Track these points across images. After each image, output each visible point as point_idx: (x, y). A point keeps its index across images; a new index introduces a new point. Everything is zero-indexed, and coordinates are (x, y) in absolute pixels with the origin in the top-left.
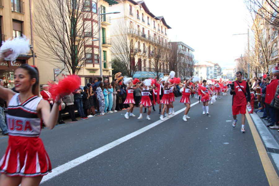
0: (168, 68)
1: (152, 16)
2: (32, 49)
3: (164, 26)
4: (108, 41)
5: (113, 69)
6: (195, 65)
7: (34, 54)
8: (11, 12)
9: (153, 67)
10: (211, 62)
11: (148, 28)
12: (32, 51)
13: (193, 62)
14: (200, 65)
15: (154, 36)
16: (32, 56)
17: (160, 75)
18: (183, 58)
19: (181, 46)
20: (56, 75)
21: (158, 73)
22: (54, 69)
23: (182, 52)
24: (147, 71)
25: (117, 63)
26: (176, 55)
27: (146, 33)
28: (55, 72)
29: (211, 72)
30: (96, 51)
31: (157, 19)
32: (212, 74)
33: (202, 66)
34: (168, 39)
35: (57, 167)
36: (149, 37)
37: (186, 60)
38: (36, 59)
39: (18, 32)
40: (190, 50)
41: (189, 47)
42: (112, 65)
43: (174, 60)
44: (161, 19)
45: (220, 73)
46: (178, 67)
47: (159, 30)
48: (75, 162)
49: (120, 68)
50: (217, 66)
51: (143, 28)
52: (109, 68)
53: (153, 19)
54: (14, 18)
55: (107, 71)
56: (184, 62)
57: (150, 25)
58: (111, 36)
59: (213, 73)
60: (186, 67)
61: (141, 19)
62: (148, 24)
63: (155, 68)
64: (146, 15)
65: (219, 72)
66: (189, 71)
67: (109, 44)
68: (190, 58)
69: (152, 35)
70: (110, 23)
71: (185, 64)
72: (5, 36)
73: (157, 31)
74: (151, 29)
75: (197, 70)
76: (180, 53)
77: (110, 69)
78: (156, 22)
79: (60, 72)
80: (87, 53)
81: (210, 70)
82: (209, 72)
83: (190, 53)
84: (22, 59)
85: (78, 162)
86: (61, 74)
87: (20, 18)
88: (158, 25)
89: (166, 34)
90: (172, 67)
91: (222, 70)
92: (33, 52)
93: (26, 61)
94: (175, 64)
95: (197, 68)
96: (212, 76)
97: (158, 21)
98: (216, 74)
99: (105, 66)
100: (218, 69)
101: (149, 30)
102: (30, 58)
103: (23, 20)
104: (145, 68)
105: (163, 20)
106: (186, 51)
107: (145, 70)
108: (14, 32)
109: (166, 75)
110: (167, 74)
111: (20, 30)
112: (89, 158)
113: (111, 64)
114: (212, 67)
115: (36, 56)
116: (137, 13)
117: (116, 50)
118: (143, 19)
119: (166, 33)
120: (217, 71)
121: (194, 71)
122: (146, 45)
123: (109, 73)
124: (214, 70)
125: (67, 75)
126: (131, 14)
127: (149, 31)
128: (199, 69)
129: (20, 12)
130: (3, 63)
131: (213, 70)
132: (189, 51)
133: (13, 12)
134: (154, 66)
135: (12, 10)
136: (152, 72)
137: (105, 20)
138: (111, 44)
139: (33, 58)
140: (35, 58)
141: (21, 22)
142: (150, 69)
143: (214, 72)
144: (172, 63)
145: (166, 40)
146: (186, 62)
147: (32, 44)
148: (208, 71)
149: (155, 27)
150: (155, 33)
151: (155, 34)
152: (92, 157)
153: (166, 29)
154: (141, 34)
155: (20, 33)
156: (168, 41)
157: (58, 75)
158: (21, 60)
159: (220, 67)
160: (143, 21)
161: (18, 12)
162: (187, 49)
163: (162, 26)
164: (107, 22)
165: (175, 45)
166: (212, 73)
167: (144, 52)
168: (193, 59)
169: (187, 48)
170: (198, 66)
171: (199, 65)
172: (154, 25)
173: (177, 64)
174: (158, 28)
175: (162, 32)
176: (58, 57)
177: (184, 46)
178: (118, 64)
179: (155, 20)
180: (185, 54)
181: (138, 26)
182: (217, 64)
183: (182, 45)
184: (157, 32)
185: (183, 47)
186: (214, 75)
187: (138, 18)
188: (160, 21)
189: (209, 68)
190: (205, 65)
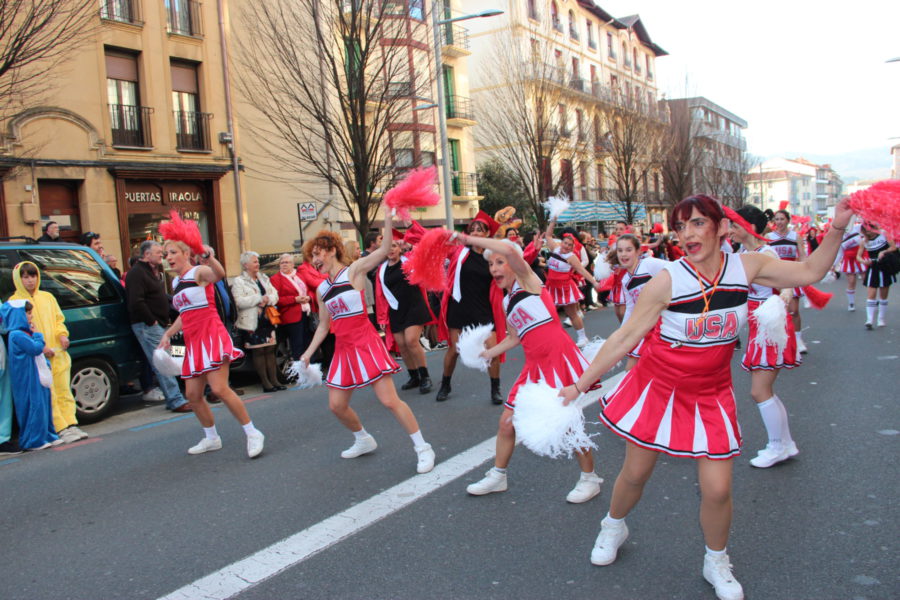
0: (661, 186)
1: (603, 16)
2: (230, 146)
3: (641, 47)
4: (461, 108)
5: (482, 197)
6: (749, 172)
7: (236, 159)
8: (165, 35)
9: (610, 184)
10: (804, 162)
11: (588, 58)
12: (230, 150)
13: (745, 163)
14: (767, 173)
15: (612, 83)
16: (232, 167)
17: (636, 210)
18: (711, 151)
19: (702, 112)
20: (304, 224)
21: (629, 205)
22: (298, 205)
23: (706, 131)
24: (591, 198)
25: (494, 179)
26: (688, 143)
27: (585, 74)
28: (303, 215)
29: (807, 196)
30: (426, 143)
31: (618, 25)
32: (809, 202)
33: (776, 177)
34: (656, 90)
35: (348, 506)
36: (595, 85)
37: (720, 160)
38: (241, 175)
39: (186, 97)
40: (732, 125)
41: (728, 113)
42: (478, 186)
43: (681, 160)
44: (630, 25)
45: (836, 196)
46: (694, 182)
47: (626, 63)
48: (403, 492)
49: (503, 193)
50: (827, 175)
51: (575, 61)
52: (470, 193)
53: (606, 28)
54: (173, 55)
55: (464, 203)
56: (715, 162)
57: (598, 46)
58: (471, 92)
59: (812, 197)
60: (719, 182)
61: (566, 29)
62: (591, 45)
63: (617, 187)
64: (582, 16)
65: (835, 192)
66: (731, 194)
67: (465, 118)
68: (734, 150)
69: (604, 78)
70: (470, 50)
71: (716, 172)
72: (151, 111)
73: (619, 64)
74: (599, 59)
75: (759, 191)
76: (699, 135)
77: (473, 196)
78: (615, 39)
79: (318, 214)
80: (397, 150)
81: (802, 189)
82: (800, 196)
83: (732, 134)
84: (203, 179)
85: (413, 494)
86: (320, 220)
87: (190, 52)
88: (624, 44)
89: (649, 75)
90: (676, 180)
91: (843, 187)
92: (232, 156)
93: (215, 183)
94: (686, 174)
95: (755, 184)
96: (811, 209)
97: (622, 31)
98: (824, 200)
99: (456, 190)
100: (830, 183)
101: (594, 64)
102: (225, 173)
103: (199, 59)
104: (584, 188)
105: (639, 29)
106: (718, 127)
107: (585, 196)
108: (175, 94)
109: (653, 210)
110: (658, 205)
111: (193, 90)
112: (444, 481)
113: (475, 183)
114: (810, 177)
115: (241, 168)
116: (550, 11)
117: (492, 133)
118: (572, 31)
119: (652, 70)
120: (827, 189)
121: (747, 193)
122: (585, 113)
123: (471, 210)
124: (815, 189)
125: (338, 222)
126: (533, 15)
127: (593, 68)
128: (764, 185)
129: (191, 34)
130: (148, 194)
131: (811, 189)
132: (728, 126)
133: (170, 35)
134: (614, 183)
135: (169, 30)
136: (609, 202)
137: (450, 41)
138: (472, 117)
139: (235, 174)
140: (241, 172)
141: (195, 65)
142: (601, 191)
143: (818, 194)
144: (674, 168)
145: (650, 94)
146: (720, 167)
147: (229, 131)
148: (794, 191)
149: (611, 55)
150: (614, 74)
151: (613, 78)
152: (452, 478)
153: (651, 59)
154: (567, 80)
155: (192, 98)
156: (659, 98)
157: (311, 222)
158: (199, 181)
159: (836, 178)
160: (574, 35)
161: (185, 34)
162: (723, 122)
163: (635, 50)
164: (456, 46)
165: (681, 109)
166: (809, 198)
167: (581, 137)
168: (744, 154)
169: (722, 117)
170: (762, 177)
171: (764, 171)
172: (610, 46)
173: (690, 172)
174: (622, 56)
175: (637, 69)
176: (313, 168)
177: (712, 112)
178: (498, 181)
179: (612, 30)
180: (718, 140)
181: (558, 53)
182: (826, 166)
183: (704, 108)
184: (621, 69)
185: (710, 115)
186: (816, 203)
187: (555, 27)
188: (630, 33)
189: (799, 183)
190: (786, 172)
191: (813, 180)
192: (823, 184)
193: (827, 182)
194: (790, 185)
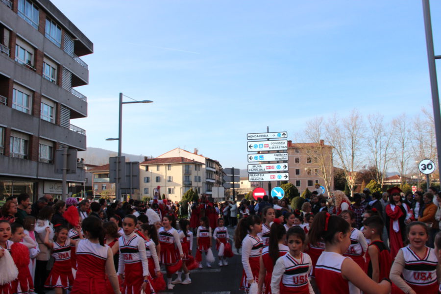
14: (167, 159)
29: (198, 179)
32: (200, 184)
81: (194, 173)
82: (192, 178)
98: (212, 184)
114: (202, 164)
120: (215, 176)
124: (205, 174)
143: (207, 178)
148: (187, 175)
166: (200, 181)
186: (204, 184)
189: (192, 167)
190: (182, 158)
191: (204, 166)
192: (212, 171)
193: (215, 170)
194: (185, 169)
